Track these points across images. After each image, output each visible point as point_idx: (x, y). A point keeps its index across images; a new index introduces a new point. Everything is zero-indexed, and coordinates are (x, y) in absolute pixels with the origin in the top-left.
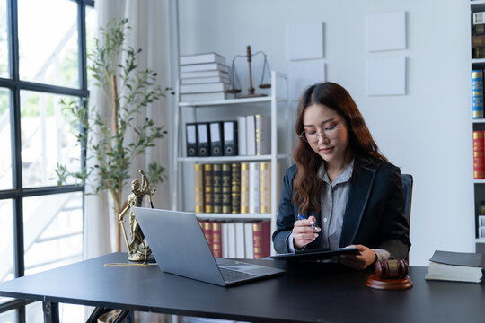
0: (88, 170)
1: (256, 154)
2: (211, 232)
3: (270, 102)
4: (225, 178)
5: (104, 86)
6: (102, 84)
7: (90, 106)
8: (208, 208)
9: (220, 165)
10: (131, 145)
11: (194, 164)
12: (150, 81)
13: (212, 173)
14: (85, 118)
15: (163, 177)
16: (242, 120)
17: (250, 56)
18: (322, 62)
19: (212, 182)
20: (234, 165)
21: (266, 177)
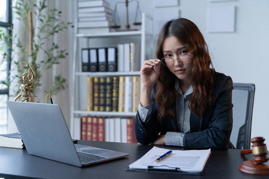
0: (11, 79)
1: (130, 70)
2: (97, 124)
4: (108, 87)
5: (24, 20)
6: (22, 19)
7: (14, 34)
8: (96, 108)
9: (105, 78)
10: (42, 62)
11: (86, 77)
12: (57, 17)
13: (99, 84)
14: (9, 42)
15: (64, 86)
16: (121, 47)
18: (177, 9)
19: (99, 90)
20: (115, 78)
21: (137, 87)
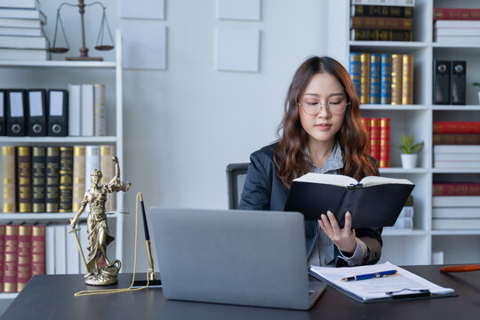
1: (94, 135)
2: (29, 238)
3: (114, 68)
9: (44, 147)
13: (30, 158)
17: (82, 7)
18: (162, 25)
19: (31, 171)
21: (107, 164)
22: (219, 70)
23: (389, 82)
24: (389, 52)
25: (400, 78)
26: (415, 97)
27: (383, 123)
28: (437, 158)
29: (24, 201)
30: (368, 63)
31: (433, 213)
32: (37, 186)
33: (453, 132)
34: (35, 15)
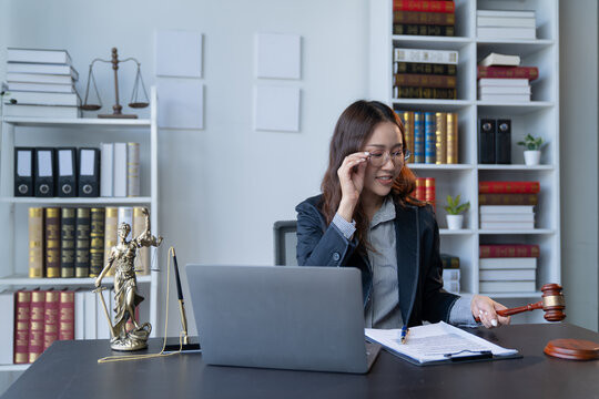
1: (127, 195)
2: (56, 305)
3: (149, 126)
9: (74, 209)
13: (59, 220)
16: (107, 149)
17: (116, 63)
19: (60, 234)
20: (94, 210)
21: (140, 226)
22: (258, 130)
23: (433, 141)
24: (433, 110)
25: (444, 137)
26: (460, 157)
27: (428, 183)
28: (483, 218)
29: (52, 265)
30: (411, 121)
31: (480, 275)
32: (66, 249)
33: (499, 192)
34: (67, 70)
